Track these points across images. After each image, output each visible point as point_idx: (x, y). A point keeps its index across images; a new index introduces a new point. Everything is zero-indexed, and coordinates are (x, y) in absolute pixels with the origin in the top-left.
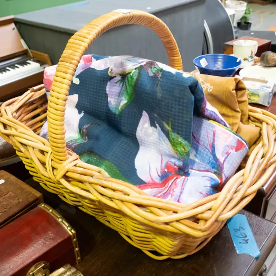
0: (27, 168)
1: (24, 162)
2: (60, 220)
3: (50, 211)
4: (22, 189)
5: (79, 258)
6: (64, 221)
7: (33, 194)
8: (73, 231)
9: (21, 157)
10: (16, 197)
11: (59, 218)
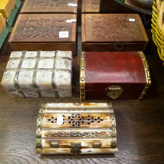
0: (152, 20)
1: (153, 16)
2: (146, 69)
3: (144, 59)
4: (140, 31)
5: (141, 97)
6: (148, 72)
7: (144, 38)
8: (150, 82)
9: (154, 11)
10: (134, 33)
11: (146, 68)
